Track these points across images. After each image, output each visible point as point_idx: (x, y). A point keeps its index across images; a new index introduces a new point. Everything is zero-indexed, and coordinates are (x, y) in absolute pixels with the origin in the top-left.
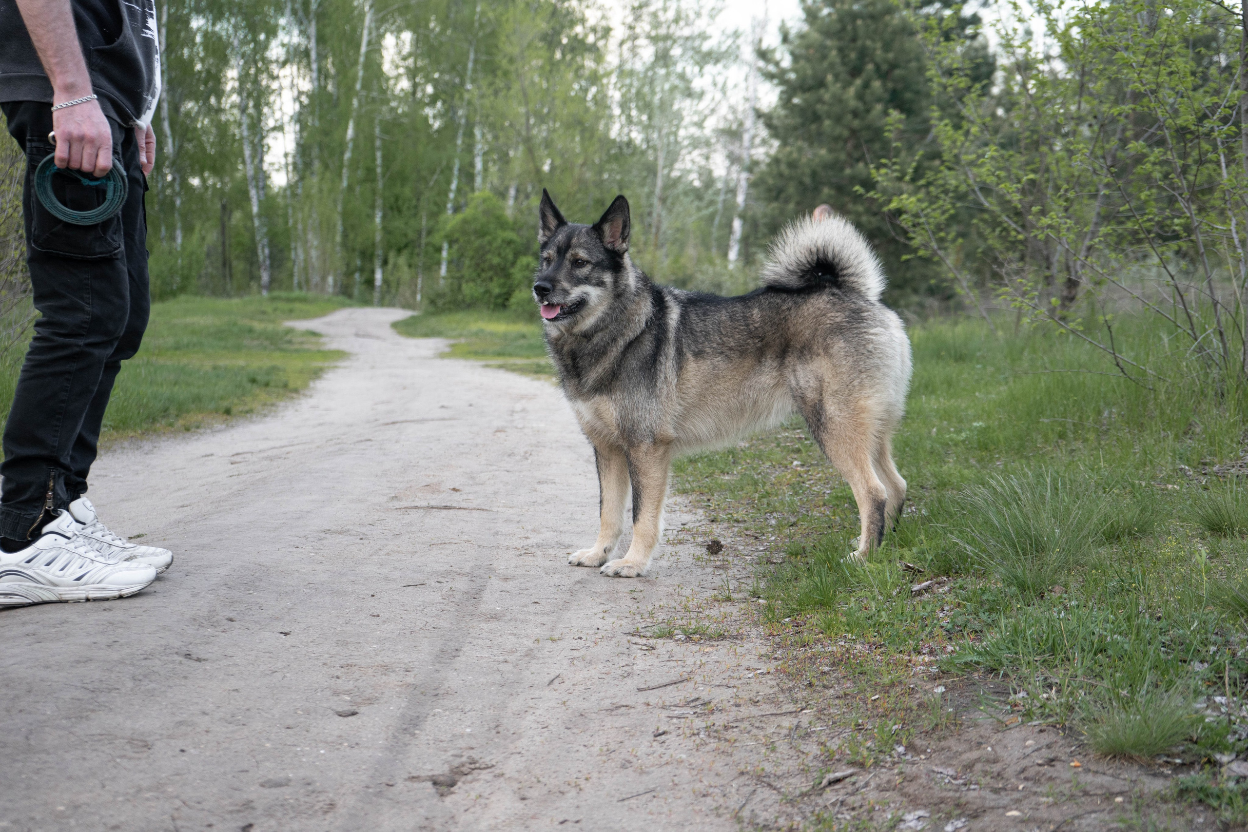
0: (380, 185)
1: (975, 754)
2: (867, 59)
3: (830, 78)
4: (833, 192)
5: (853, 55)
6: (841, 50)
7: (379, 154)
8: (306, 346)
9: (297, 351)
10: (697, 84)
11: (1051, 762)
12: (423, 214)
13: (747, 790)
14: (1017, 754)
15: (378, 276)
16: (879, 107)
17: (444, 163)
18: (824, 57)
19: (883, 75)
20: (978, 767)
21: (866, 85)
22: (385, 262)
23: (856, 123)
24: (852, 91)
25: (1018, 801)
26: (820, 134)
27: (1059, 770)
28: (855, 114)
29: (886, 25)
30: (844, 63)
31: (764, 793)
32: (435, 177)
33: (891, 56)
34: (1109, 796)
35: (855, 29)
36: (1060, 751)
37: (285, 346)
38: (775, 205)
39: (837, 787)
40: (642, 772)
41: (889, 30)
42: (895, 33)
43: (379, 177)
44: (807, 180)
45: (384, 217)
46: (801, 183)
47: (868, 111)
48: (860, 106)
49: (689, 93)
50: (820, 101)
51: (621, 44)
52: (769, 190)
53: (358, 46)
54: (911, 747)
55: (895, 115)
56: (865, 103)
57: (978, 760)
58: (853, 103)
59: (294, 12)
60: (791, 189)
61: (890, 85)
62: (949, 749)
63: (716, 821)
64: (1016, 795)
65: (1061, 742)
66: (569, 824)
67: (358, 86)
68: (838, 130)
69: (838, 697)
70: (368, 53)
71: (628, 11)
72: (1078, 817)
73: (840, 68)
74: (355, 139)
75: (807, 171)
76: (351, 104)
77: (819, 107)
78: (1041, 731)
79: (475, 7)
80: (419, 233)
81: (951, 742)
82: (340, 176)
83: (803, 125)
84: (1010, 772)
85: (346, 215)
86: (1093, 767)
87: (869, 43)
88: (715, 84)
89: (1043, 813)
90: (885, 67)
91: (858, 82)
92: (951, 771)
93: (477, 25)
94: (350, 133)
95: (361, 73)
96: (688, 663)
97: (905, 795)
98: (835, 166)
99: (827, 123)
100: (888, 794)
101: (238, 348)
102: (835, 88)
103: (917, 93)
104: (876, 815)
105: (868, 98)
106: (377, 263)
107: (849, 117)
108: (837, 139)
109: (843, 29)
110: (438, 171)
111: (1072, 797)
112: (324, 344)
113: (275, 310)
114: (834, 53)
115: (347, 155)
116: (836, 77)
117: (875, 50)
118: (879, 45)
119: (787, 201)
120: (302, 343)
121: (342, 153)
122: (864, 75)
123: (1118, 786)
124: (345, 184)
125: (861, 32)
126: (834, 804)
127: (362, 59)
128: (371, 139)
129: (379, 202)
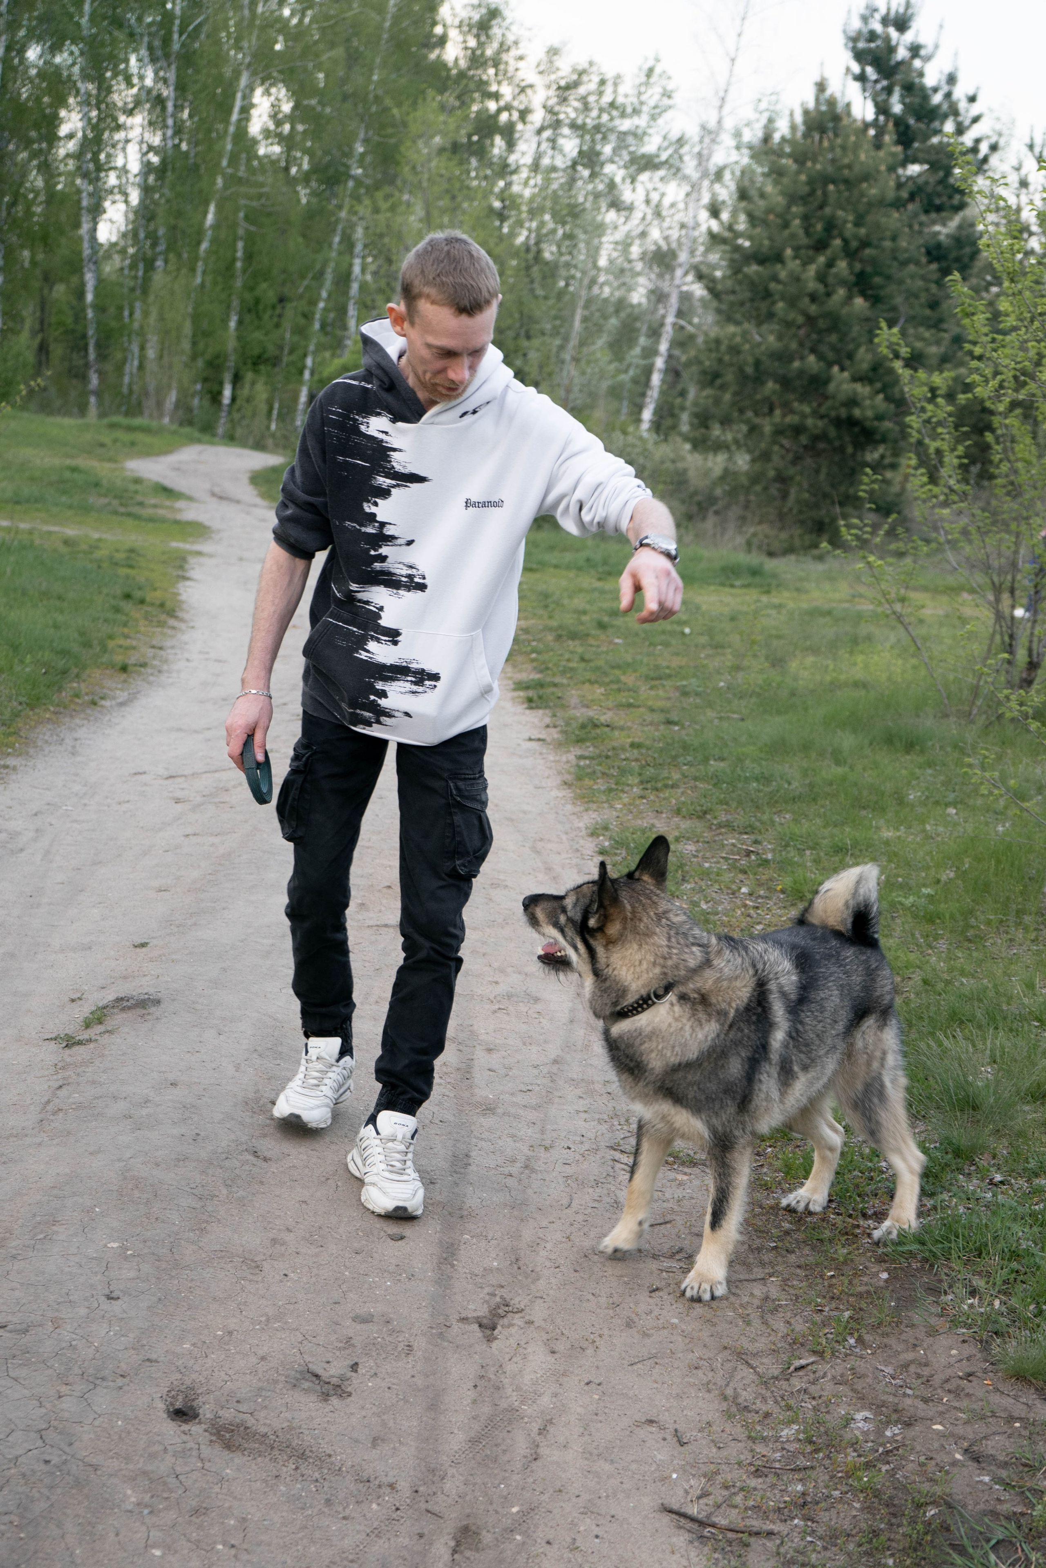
0: (239, 283)
1: (909, 1356)
2: (835, 232)
3: (789, 252)
4: (777, 387)
5: (819, 227)
6: (806, 218)
7: (240, 245)
8: (161, 512)
9: (151, 520)
10: (627, 195)
11: (969, 1375)
12: (287, 325)
13: (728, 1366)
14: (943, 1361)
15: (227, 392)
16: (841, 292)
17: (318, 267)
18: (786, 225)
19: (851, 254)
20: (912, 1369)
21: (830, 264)
22: (237, 379)
23: (813, 309)
24: (812, 270)
25: (942, 1413)
26: (771, 316)
27: (974, 1388)
28: (813, 298)
29: (862, 195)
30: (807, 233)
31: (745, 1372)
32: (306, 282)
33: (863, 231)
34: (1011, 1419)
35: (825, 194)
36: (978, 1366)
37: (136, 510)
38: (708, 392)
39: (801, 1373)
40: (645, 1335)
41: (865, 200)
42: (870, 205)
43: (238, 273)
44: (749, 370)
45: (240, 322)
46: (741, 370)
47: (828, 295)
48: (821, 288)
49: (616, 204)
50: (775, 278)
51: (539, 132)
52: (704, 372)
53: (229, 112)
54: (860, 1340)
55: (859, 302)
56: (826, 286)
57: (912, 1362)
58: (812, 285)
59: (150, 48)
60: (729, 377)
61: (858, 266)
62: (891, 1347)
63: (707, 1396)
64: (941, 1408)
65: (979, 1355)
66: (593, 1386)
67: (224, 163)
68: (792, 315)
69: (799, 1267)
70: (239, 121)
71: (552, 92)
72: (985, 1438)
73: (804, 240)
74: (216, 227)
75: (750, 360)
76: (214, 183)
77: (773, 286)
78: (964, 1341)
79: (371, 75)
80: (281, 348)
81: (892, 1341)
82: (193, 270)
83: (752, 300)
84: (937, 1380)
85: (196, 318)
86: (1001, 1386)
87: (840, 213)
88: (648, 202)
89: (960, 1430)
90: (854, 244)
91: (822, 259)
92: (889, 1370)
93: (371, 96)
94: (210, 218)
95: (229, 147)
96: (668, 1195)
97: (854, 1391)
98: (783, 357)
99: (780, 305)
100: (841, 1388)
101: (85, 509)
102: (794, 265)
103: (889, 278)
104: (832, 1407)
105: (831, 280)
106: (227, 377)
107: (807, 300)
108: (788, 324)
109: (812, 192)
110: (310, 275)
111: (983, 1418)
112: (180, 510)
113: (115, 441)
114: (797, 222)
115: (204, 246)
116: (796, 249)
117: (846, 222)
118: (851, 218)
119: (723, 387)
120: (155, 506)
121: (199, 243)
122: (829, 252)
123: (1019, 1410)
124: (199, 280)
125: (832, 199)
126: (799, 1391)
127: (232, 129)
128: (233, 226)
129: (236, 303)
